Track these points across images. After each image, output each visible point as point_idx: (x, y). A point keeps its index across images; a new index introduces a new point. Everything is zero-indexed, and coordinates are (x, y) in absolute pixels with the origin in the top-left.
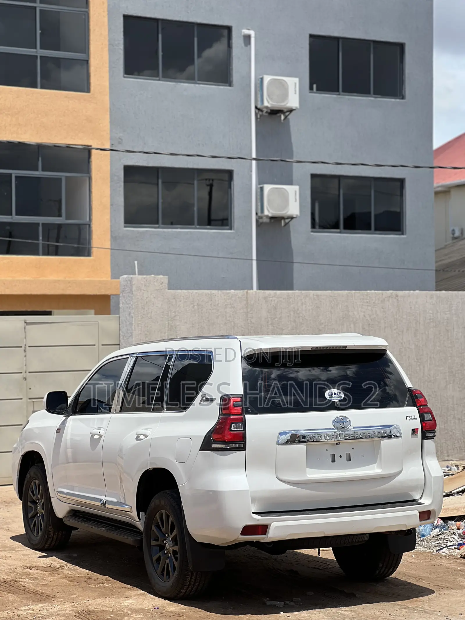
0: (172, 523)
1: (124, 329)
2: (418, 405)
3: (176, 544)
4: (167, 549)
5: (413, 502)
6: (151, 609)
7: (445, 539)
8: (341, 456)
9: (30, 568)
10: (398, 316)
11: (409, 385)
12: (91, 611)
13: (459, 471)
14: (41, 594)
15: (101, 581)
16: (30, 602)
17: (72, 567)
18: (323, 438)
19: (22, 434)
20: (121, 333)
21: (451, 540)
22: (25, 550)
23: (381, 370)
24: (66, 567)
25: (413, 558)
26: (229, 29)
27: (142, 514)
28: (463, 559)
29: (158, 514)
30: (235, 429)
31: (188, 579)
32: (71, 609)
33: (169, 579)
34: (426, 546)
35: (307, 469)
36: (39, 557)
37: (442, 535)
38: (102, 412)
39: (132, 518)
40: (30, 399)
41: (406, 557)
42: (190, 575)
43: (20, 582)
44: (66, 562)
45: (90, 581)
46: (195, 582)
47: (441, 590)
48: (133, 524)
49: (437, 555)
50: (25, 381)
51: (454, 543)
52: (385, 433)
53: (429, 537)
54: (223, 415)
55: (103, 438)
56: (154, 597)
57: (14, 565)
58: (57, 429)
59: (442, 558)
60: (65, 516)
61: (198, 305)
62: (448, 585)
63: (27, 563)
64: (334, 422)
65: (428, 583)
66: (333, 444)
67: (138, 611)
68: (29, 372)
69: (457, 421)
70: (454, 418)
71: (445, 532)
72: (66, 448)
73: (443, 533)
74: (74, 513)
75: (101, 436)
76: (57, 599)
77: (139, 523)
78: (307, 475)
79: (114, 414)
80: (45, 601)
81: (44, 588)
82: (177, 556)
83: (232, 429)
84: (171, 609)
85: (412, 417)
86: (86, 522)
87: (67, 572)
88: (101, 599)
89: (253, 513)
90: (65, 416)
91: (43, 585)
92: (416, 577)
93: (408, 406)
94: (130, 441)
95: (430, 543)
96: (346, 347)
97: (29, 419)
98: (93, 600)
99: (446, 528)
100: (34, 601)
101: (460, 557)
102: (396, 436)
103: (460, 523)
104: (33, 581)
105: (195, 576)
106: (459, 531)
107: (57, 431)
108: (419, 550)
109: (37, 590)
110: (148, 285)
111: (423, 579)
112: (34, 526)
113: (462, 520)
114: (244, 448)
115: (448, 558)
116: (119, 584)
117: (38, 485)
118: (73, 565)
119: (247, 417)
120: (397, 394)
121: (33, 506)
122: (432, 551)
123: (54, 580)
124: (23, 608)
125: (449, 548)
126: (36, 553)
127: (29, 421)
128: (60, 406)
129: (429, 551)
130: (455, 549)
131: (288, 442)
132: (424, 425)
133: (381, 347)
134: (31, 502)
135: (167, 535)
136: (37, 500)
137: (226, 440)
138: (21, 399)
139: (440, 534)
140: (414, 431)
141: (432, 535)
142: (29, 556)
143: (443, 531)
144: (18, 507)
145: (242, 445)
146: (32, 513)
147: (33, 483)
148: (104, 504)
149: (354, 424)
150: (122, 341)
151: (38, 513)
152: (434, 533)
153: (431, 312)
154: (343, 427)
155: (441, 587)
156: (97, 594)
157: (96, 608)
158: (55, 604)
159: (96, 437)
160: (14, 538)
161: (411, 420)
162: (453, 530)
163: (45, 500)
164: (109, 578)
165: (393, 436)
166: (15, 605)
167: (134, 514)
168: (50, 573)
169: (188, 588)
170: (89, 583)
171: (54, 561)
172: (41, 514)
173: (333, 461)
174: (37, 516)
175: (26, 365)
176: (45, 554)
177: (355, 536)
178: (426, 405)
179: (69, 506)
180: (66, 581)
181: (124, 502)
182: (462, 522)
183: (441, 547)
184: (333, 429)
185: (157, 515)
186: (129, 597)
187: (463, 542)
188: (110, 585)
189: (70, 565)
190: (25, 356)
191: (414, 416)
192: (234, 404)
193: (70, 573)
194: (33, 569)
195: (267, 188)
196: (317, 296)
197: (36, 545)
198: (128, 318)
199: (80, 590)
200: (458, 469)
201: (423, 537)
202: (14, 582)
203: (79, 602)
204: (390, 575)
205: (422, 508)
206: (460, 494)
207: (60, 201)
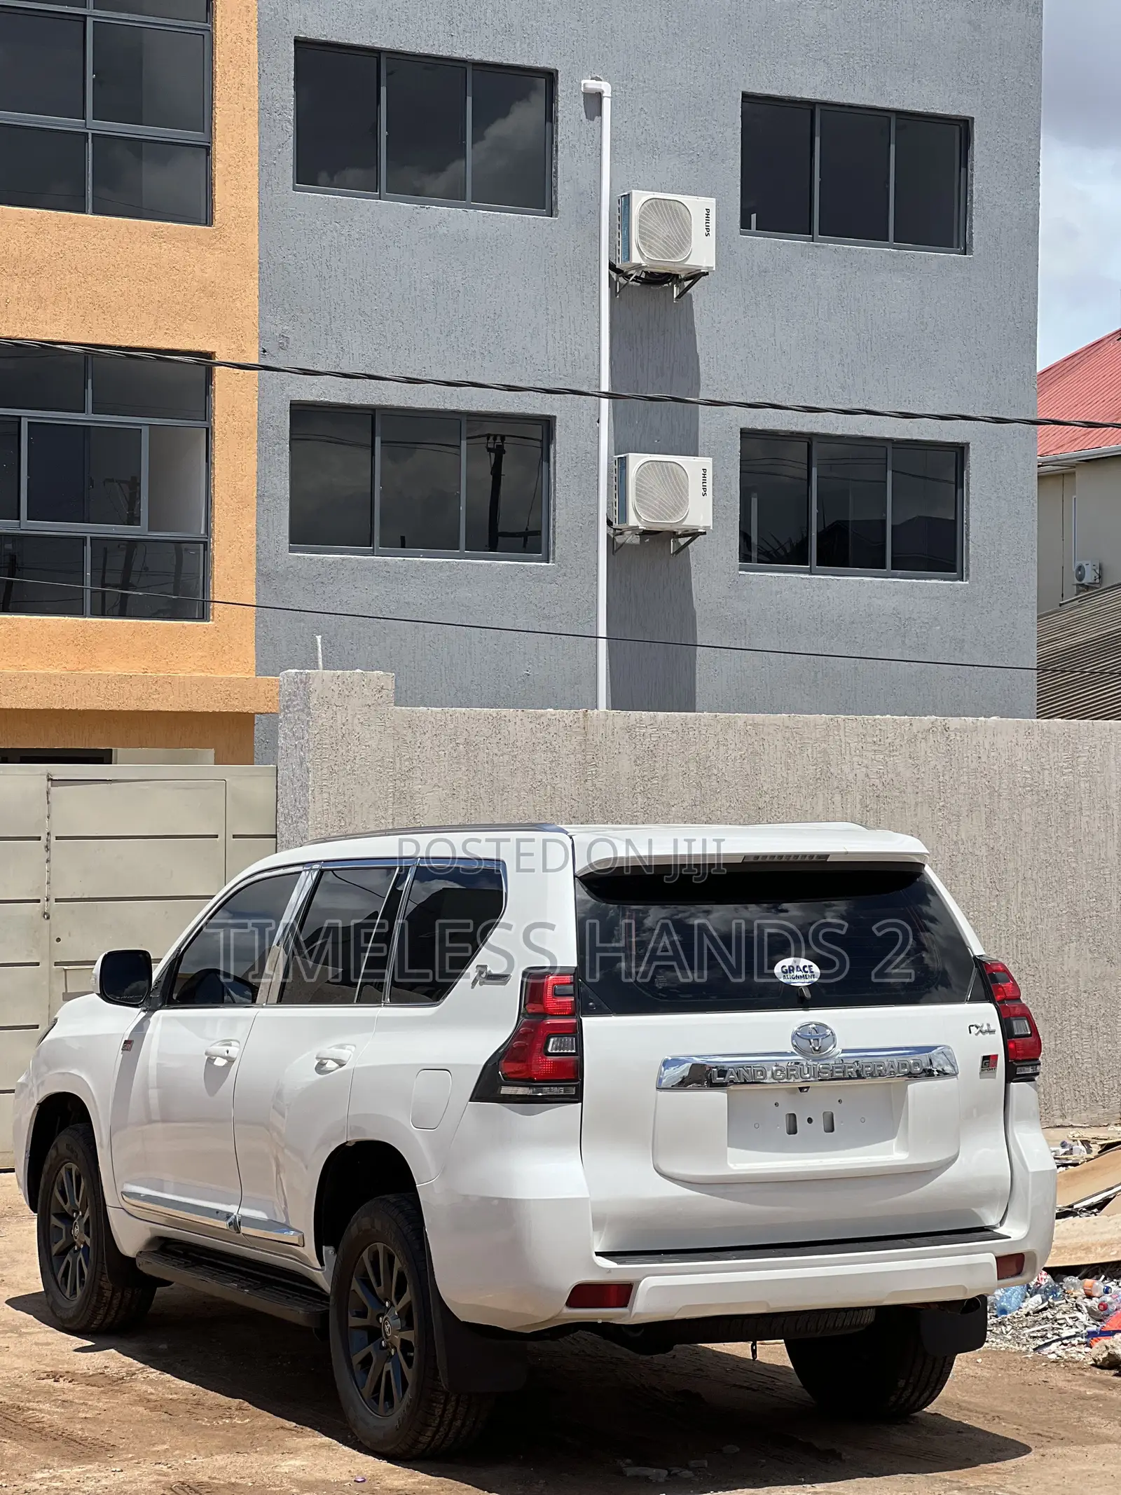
0: (401, 1275)
1: (287, 799)
2: (998, 998)
3: (409, 1325)
4: (387, 1337)
5: (983, 1232)
6: (347, 1481)
7: (1056, 1320)
8: (810, 1120)
9: (56, 1377)
10: (947, 777)
11: (977, 949)
12: (200, 1484)
13: (1091, 1156)
14: (80, 1442)
15: (226, 1412)
16: (54, 1460)
17: (154, 1374)
18: (769, 1074)
19: (38, 1052)
20: (281, 810)
21: (1071, 1322)
22: (41, 1332)
23: (911, 912)
24: (140, 1376)
25: (978, 1366)
26: (550, 77)
27: (327, 1252)
28: (1098, 1371)
29: (366, 1252)
30: (556, 1050)
31: (438, 1412)
32: (153, 1480)
33: (390, 1411)
34: (1009, 1337)
35: (729, 1149)
36: (76, 1350)
37: (1049, 1310)
38: (234, 1002)
39: (302, 1259)
40: (56, 964)
41: (962, 1363)
42: (442, 1401)
43: (31, 1412)
44: (141, 1362)
45: (199, 1410)
46: (454, 1419)
47: (1048, 1444)
48: (304, 1273)
49: (1036, 1358)
50: (48, 921)
51: (1077, 1330)
52: (917, 1064)
53: (1017, 1314)
54: (527, 1016)
55: (235, 1065)
56: (355, 1452)
57: (16, 1368)
58: (126, 1042)
59: (1049, 1366)
60: (141, 1252)
61: (467, 743)
62: (1063, 1434)
63: (47, 1365)
64: (795, 1036)
65: (1015, 1426)
66: (792, 1091)
67: (316, 1487)
68: (57, 900)
69: (1086, 1034)
70: (1079, 1023)
71: (1056, 1303)
72: (146, 1087)
73: (1050, 1307)
74: (163, 1246)
75: (231, 1061)
76: (118, 1455)
77: (320, 1272)
78: (729, 1163)
79: (263, 1007)
80: (90, 1459)
81: (89, 1426)
82: (412, 1354)
83: (549, 1050)
84: (396, 1483)
85: (982, 1026)
86: (193, 1269)
87: (144, 1387)
88: (226, 1456)
89: (598, 1254)
90: (144, 1011)
91: (86, 1418)
92: (987, 1414)
93: (974, 999)
94: (302, 1073)
95: (1020, 1328)
96: (827, 856)
97: (56, 1016)
98: (207, 1457)
99: (1059, 1294)
100: (63, 1457)
101: (1092, 1365)
102: (942, 1073)
103: (1093, 1283)
104: (63, 1408)
105: (453, 1403)
106: (1089, 1303)
107: (124, 1047)
108: (994, 1345)
109: (72, 1430)
110: (347, 693)
111: (1003, 1419)
112: (65, 1274)
113: (1097, 1274)
114: (578, 1097)
115: (1062, 1366)
116: (267, 1418)
117: (76, 1177)
118: (159, 1372)
119: (587, 1021)
120: (948, 968)
121: (63, 1226)
122: (1024, 1349)
123: (113, 1407)
124: (39, 1475)
125: (1065, 1341)
126: (68, 1340)
127: (56, 1020)
128: (134, 985)
129: (1018, 1349)
130: (1079, 1344)
131: (683, 1084)
132: (1012, 1046)
133: (912, 857)
134: (59, 1216)
135: (387, 1304)
136: (74, 1211)
137: (536, 1076)
138: (38, 964)
139: (1045, 1309)
140: (988, 1062)
141: (1025, 1311)
142: (53, 1347)
143: (1051, 1300)
144: (28, 1228)
145: (574, 1089)
146: (61, 1243)
147: (63, 1171)
148: (236, 1225)
149: (842, 1043)
150: (282, 827)
151: (74, 1244)
152: (1030, 1307)
153: (1026, 768)
154: (817, 1048)
155: (1047, 1437)
156: (216, 1442)
157: (215, 1478)
158: (114, 1467)
159: (220, 1062)
160: (14, 1303)
161: (980, 1034)
162: (1075, 1298)
163: (92, 1212)
164: (246, 1404)
165: (936, 1073)
166: (17, 1466)
167: (309, 1250)
168: (102, 1389)
169: (437, 1431)
170: (199, 1417)
171: (112, 1360)
172: (82, 1246)
173: (792, 1130)
174: (72, 1251)
175: (48, 883)
176: (89, 1343)
177: (843, 1314)
178: (1018, 999)
179: (151, 1229)
180: (141, 1409)
181: (284, 1221)
182: (1098, 1279)
183: (1047, 1341)
184: (792, 1054)
185: (365, 1255)
186: (293, 1452)
187: (1099, 1328)
188: (248, 1420)
189: (153, 1370)
190: (48, 861)
191: (988, 1025)
192: (554, 990)
193: (151, 1390)
194: (61, 1379)
195: (636, 461)
196: (754, 725)
197: (70, 1320)
198: (298, 772)
199: (175, 1432)
200: (1089, 1151)
201: (1002, 1314)
202: (15, 1410)
203: (173, 1463)
204: (926, 1407)
205: (1002, 1247)
206: (1093, 1213)
207: (135, 484)
